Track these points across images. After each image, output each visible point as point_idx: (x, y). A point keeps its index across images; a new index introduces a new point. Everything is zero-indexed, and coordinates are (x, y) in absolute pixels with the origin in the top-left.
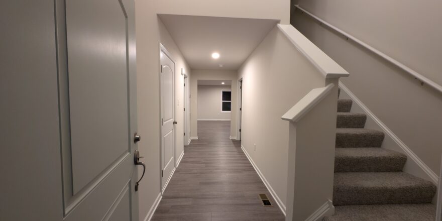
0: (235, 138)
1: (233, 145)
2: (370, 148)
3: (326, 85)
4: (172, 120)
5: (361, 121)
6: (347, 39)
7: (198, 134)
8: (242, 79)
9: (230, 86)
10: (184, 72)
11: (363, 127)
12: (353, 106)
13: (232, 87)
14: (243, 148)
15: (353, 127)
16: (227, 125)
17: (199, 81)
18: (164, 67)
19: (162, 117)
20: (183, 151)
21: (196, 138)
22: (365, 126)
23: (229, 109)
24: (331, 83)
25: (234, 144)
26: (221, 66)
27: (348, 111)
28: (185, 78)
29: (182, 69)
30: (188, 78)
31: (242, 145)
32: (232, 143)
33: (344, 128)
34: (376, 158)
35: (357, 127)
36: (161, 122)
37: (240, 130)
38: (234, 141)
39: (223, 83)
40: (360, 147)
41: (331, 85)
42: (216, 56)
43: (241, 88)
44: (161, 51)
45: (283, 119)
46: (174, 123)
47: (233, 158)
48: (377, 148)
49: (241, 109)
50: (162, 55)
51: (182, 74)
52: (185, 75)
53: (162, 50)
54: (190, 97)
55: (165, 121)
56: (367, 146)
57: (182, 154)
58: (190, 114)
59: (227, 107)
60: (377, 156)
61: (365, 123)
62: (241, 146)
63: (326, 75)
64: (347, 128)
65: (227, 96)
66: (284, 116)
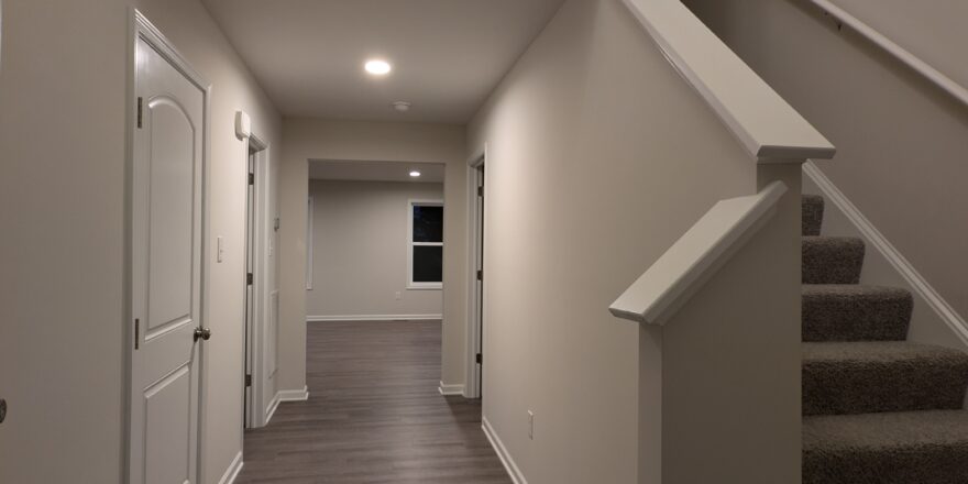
0: (461, 389)
1: (451, 418)
2: (926, 414)
3: (760, 188)
4: (189, 325)
5: (893, 314)
6: (839, 25)
7: (309, 376)
8: (483, 157)
9: (437, 186)
10: (248, 126)
11: (902, 337)
12: (866, 260)
13: (447, 187)
14: (488, 427)
15: (869, 338)
16: (427, 336)
17: (313, 165)
18: (151, 105)
19: (138, 312)
20: (240, 454)
21: (302, 394)
22: (909, 336)
23: (436, 275)
24: (777, 179)
25: (455, 413)
26: (402, 107)
27: (853, 278)
28: (252, 151)
29: (239, 115)
30: (267, 151)
31: (484, 418)
32: (447, 409)
33: (839, 340)
34: (948, 449)
35: (883, 338)
36: (132, 333)
37: (479, 358)
38: (455, 402)
39: (415, 174)
40: (894, 409)
41: (777, 187)
42: (377, 68)
43: (481, 191)
44: (137, 40)
45: (617, 313)
46: (196, 336)
47: (445, 474)
48: (950, 413)
49: (480, 275)
50: (141, 55)
51: (240, 136)
52: (252, 139)
53: (144, 38)
54: (276, 229)
55: (150, 331)
56: (918, 405)
57: (236, 465)
58: (277, 299)
59: (428, 266)
60: (950, 441)
61: (907, 323)
62: (479, 421)
63: (755, 152)
64: (849, 340)
65: (429, 222)
66: (619, 304)
